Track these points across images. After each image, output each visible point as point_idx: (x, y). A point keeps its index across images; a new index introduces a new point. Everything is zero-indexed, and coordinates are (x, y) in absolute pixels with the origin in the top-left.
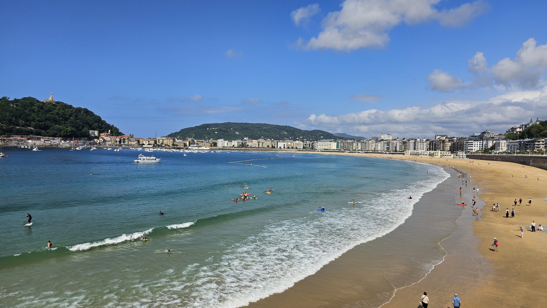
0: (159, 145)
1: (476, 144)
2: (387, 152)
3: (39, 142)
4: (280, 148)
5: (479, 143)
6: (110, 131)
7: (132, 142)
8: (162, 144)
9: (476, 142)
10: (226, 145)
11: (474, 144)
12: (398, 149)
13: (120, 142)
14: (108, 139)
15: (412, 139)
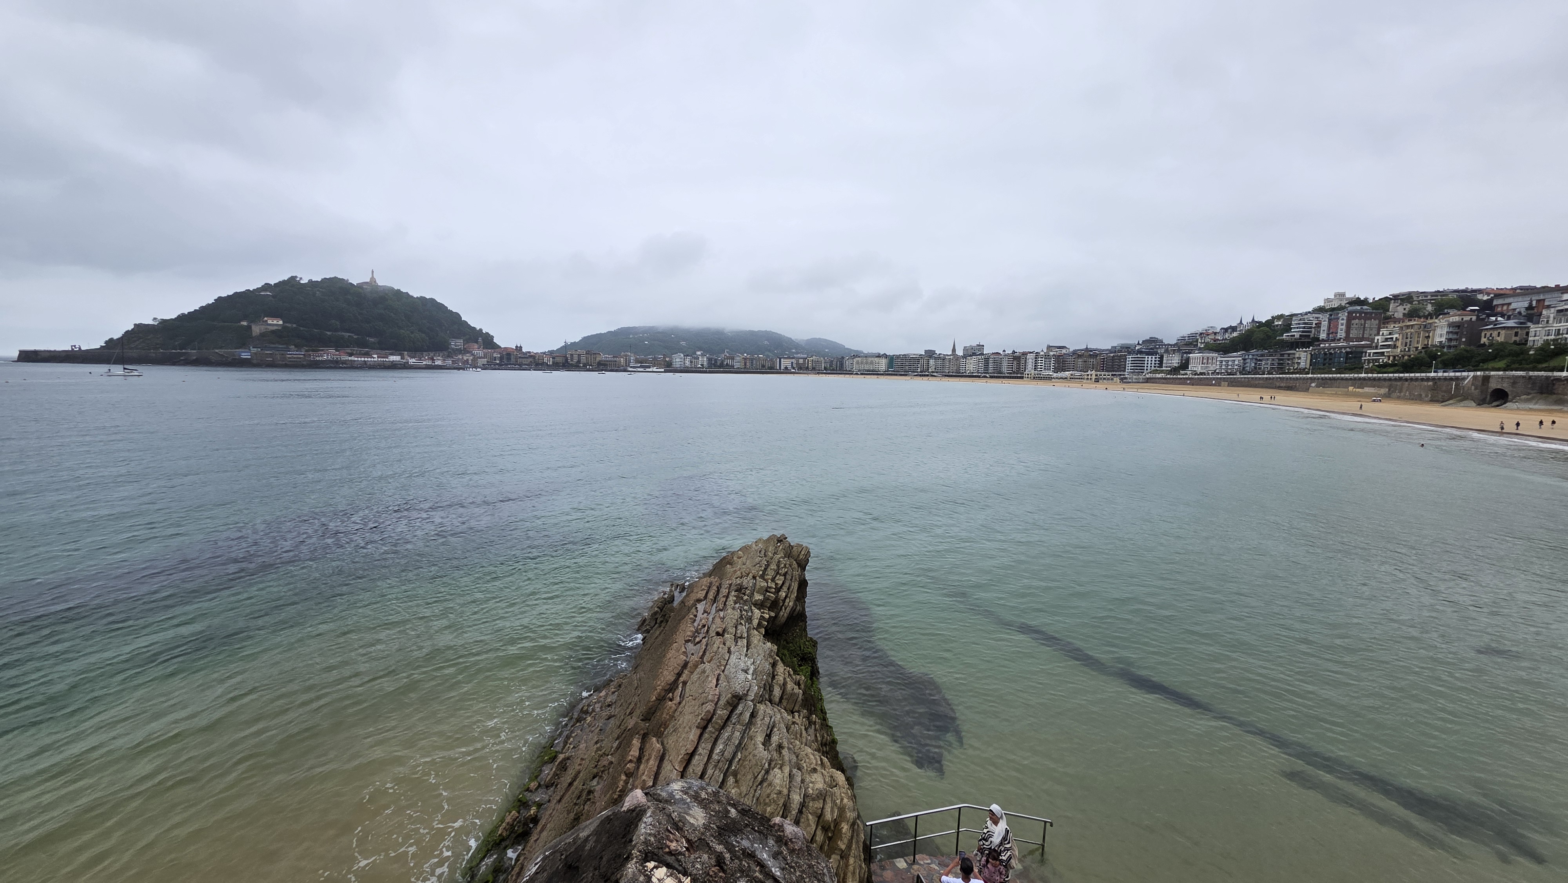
0: (572, 365)
1: (1150, 359)
2: (987, 375)
3: (369, 359)
4: (786, 368)
5: (1154, 359)
6: (480, 340)
7: (523, 360)
8: (579, 362)
9: (1150, 357)
10: (688, 363)
11: (1146, 359)
12: (1005, 369)
13: (501, 359)
14: (480, 353)
15: (1030, 353)
